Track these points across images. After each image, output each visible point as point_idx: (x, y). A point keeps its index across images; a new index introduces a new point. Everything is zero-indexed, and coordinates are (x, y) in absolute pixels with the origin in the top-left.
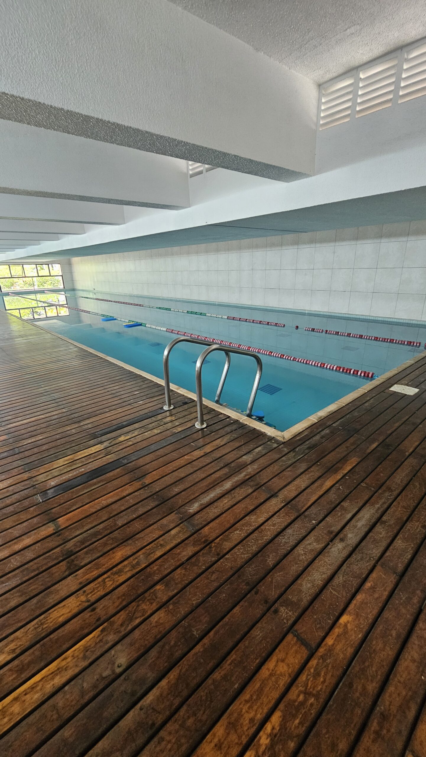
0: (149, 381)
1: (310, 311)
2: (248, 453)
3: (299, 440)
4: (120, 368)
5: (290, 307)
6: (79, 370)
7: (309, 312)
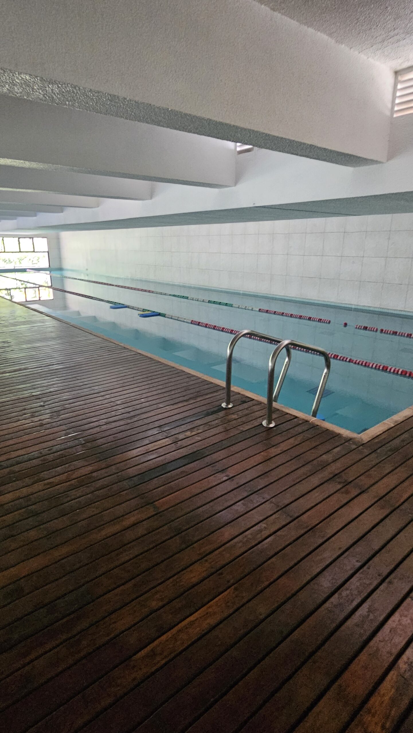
0: (194, 378)
1: (357, 305)
2: (328, 452)
3: (378, 442)
4: (157, 363)
5: (332, 300)
6: (111, 363)
7: (356, 307)
